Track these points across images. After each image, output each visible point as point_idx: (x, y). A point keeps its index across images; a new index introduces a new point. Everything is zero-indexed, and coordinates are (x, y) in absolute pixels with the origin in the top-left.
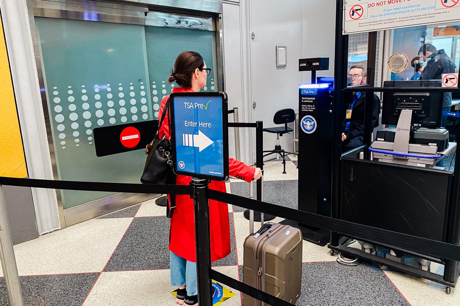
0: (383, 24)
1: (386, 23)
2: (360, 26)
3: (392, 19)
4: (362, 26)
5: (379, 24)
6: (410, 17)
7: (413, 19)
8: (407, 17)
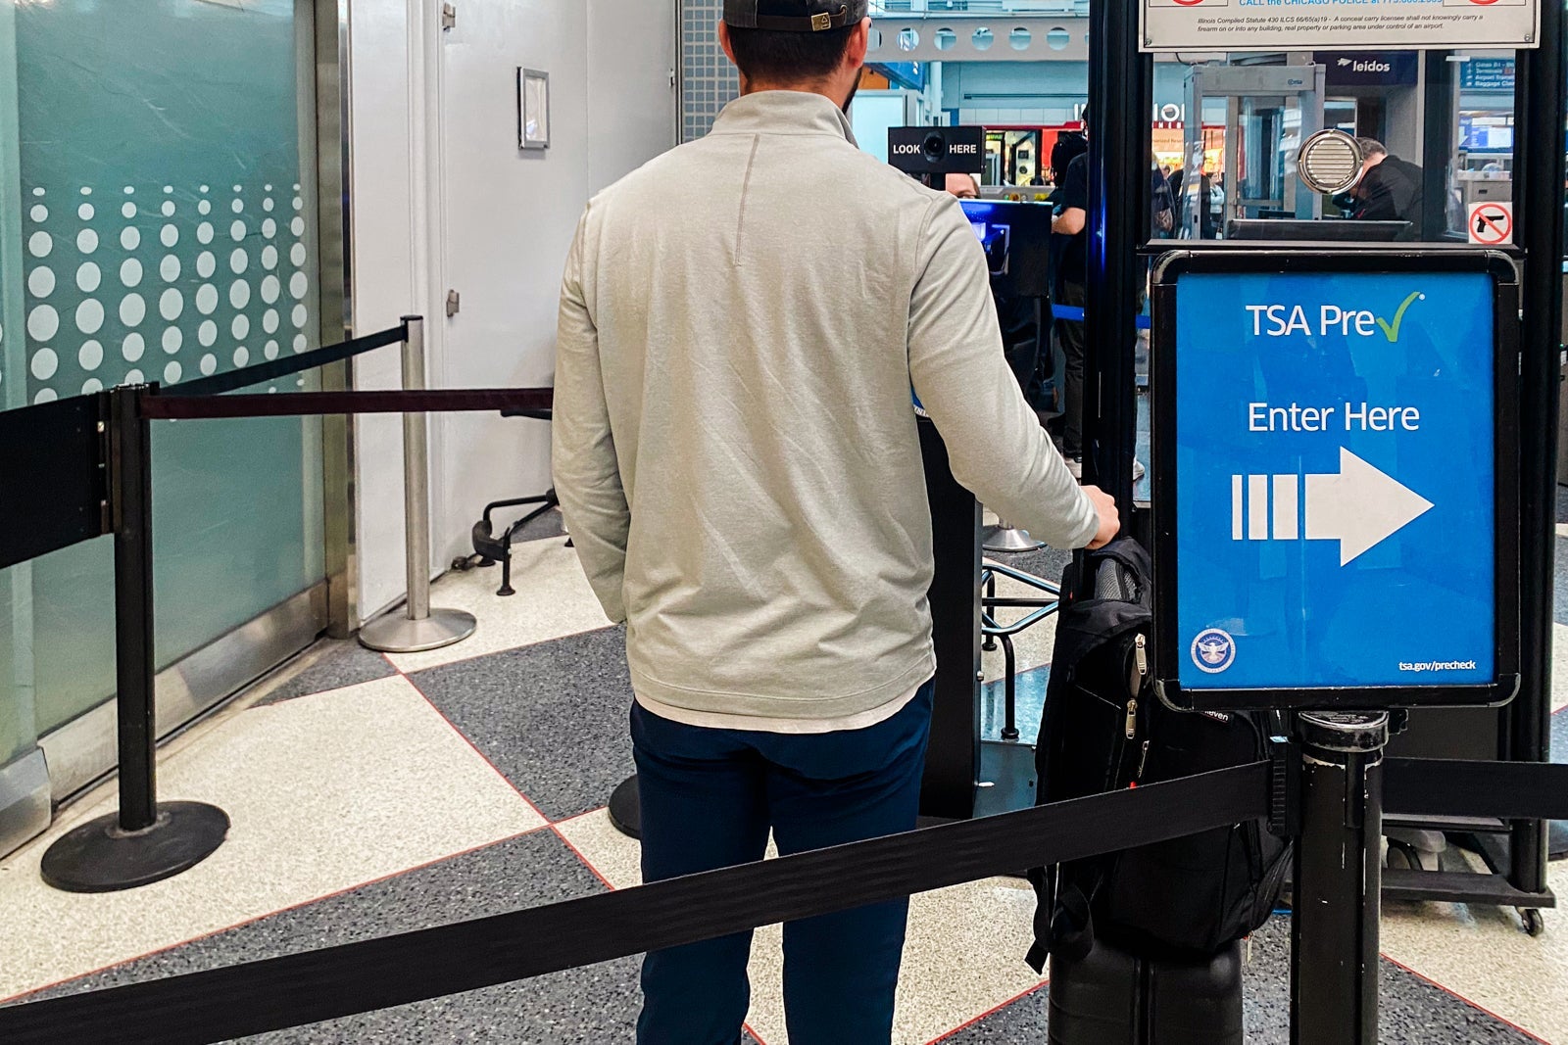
0: (1284, 32)
1: (1293, 28)
2: (1204, 29)
3: (1311, 19)
4: (1209, 30)
5: (1268, 28)
6: (1370, 19)
7: (1380, 27)
8: (1360, 19)
